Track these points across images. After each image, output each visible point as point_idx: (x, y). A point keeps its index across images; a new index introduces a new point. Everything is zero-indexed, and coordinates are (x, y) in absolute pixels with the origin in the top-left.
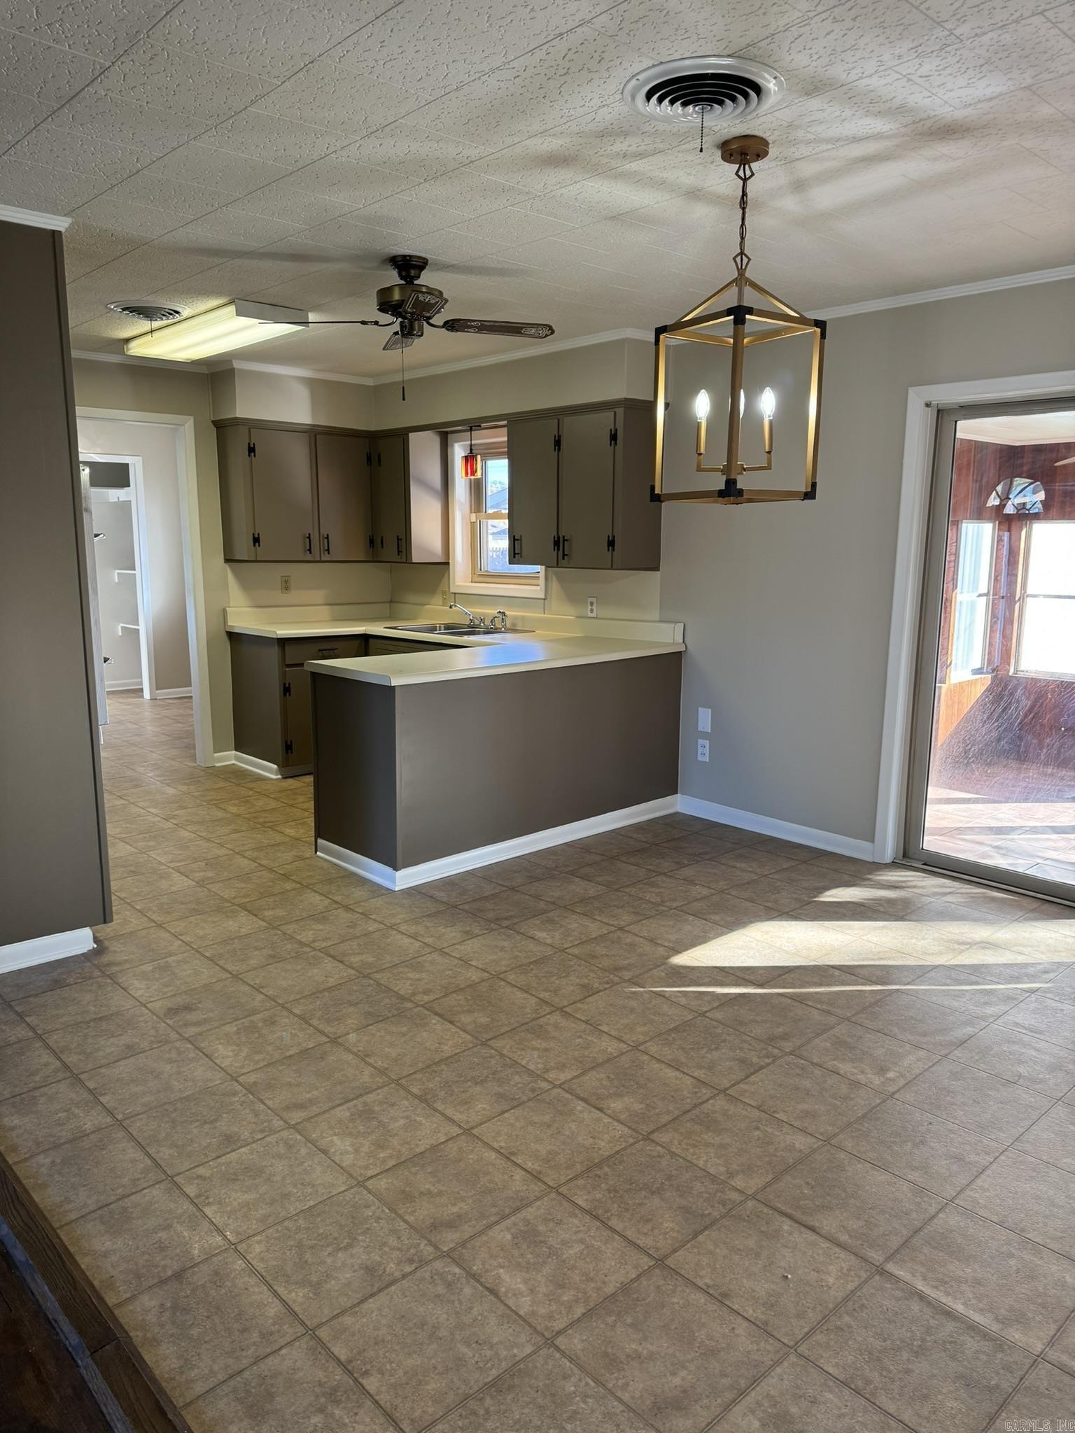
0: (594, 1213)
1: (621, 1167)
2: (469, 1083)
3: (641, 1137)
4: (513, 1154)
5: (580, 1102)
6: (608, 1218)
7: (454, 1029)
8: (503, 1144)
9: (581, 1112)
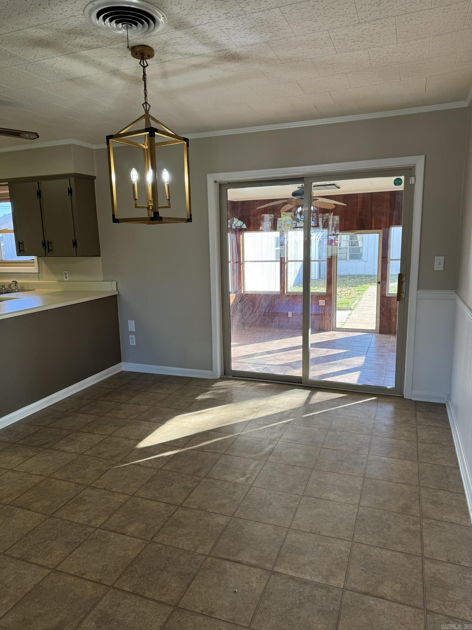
0: (136, 593)
1: (143, 562)
2: (48, 541)
3: (148, 542)
4: (83, 574)
5: (112, 533)
6: (144, 593)
7: (31, 513)
8: (76, 571)
9: (114, 538)
